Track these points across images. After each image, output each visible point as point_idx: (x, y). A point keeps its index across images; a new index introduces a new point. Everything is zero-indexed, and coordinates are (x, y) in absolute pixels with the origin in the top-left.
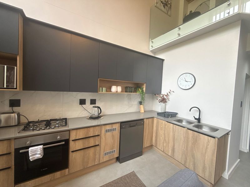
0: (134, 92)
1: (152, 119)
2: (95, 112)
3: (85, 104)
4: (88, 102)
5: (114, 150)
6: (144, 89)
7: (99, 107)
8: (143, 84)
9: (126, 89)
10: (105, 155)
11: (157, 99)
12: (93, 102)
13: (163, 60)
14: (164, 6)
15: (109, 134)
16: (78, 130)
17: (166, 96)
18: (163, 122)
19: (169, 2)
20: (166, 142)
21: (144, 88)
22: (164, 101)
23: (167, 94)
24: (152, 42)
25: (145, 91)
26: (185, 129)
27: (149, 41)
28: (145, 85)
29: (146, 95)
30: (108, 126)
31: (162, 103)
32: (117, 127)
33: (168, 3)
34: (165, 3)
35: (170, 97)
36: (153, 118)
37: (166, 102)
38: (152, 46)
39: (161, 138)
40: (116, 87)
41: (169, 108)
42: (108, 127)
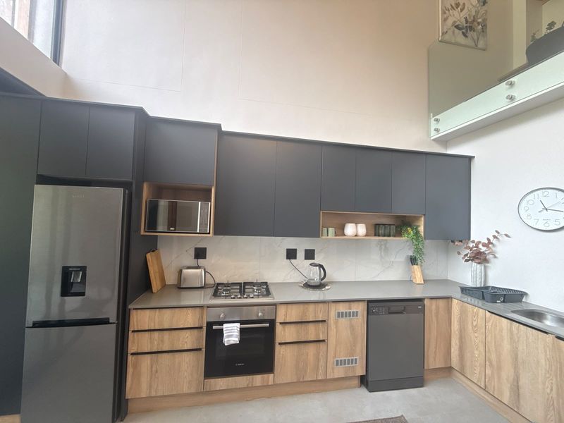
0: (394, 236)
1: (446, 300)
2: (314, 274)
3: (295, 258)
4: (301, 254)
5: (356, 359)
6: (421, 229)
7: (321, 266)
8: (417, 218)
9: (376, 230)
10: (337, 364)
11: (459, 253)
12: (310, 255)
13: (470, 158)
14: (465, 35)
15: (343, 321)
16: (290, 306)
17: (484, 245)
18: (478, 313)
19: (480, 20)
20: (491, 365)
21: (419, 226)
22: (479, 257)
23: (486, 242)
24: (437, 120)
25: (422, 234)
26: (550, 338)
27: (429, 118)
28: (423, 219)
29: (427, 242)
30: (341, 304)
31: (474, 264)
32: (361, 309)
33: (475, 23)
34: (468, 25)
35: (500, 249)
36: (449, 298)
37: (486, 261)
38: (437, 130)
39: (476, 352)
40: (353, 225)
41: (498, 277)
42: (342, 308)
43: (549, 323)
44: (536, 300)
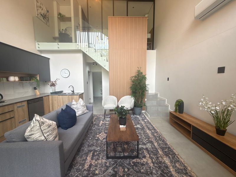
0: (29, 81)
5: (26, 119)
6: (38, 78)
7: (0, 94)
8: (37, 75)
9: (21, 79)
10: (19, 123)
11: (49, 85)
13: (49, 59)
14: (43, 18)
15: (20, 109)
17: (54, 82)
18: (56, 96)
19: (47, 16)
20: (59, 106)
21: (37, 77)
22: (53, 85)
23: (55, 81)
25: (39, 80)
28: (38, 75)
29: (40, 82)
31: (52, 87)
32: (25, 104)
34: (44, 16)
35: (57, 82)
36: (49, 95)
37: (55, 86)
38: (39, 47)
39: (56, 105)
40: (13, 77)
41: (57, 89)
42: (19, 105)
43: (67, 94)
44: (64, 92)
